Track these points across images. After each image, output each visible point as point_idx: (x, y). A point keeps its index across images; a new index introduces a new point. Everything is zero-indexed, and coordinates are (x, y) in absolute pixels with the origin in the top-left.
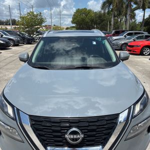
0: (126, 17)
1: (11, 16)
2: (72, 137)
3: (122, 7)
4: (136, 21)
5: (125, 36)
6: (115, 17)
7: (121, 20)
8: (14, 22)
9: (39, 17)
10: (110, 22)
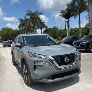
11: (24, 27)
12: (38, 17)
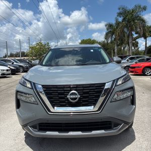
0: (129, 45)
1: (21, 49)
2: (72, 97)
3: (124, 36)
4: (138, 48)
5: (128, 60)
6: (118, 46)
7: (124, 48)
8: (23, 54)
9: (47, 47)
10: (114, 50)
11: (114, 36)
12: (138, 16)
